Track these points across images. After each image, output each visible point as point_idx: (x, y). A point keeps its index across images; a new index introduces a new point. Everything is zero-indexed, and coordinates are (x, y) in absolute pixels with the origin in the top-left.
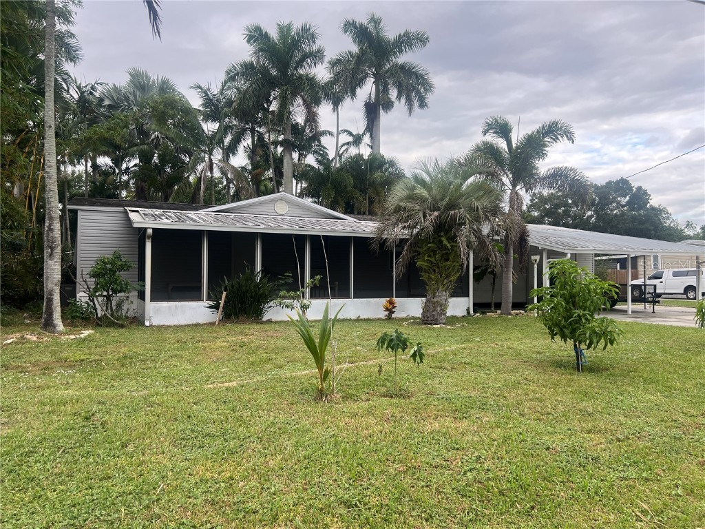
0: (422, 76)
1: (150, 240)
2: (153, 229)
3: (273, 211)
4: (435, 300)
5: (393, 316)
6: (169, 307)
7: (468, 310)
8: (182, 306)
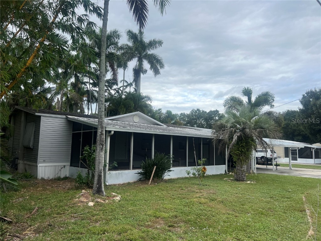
0: (160, 60)
1: (110, 137)
2: (114, 131)
3: (132, 120)
4: (242, 169)
5: (205, 175)
6: (116, 174)
7: (226, 171)
8: (121, 173)
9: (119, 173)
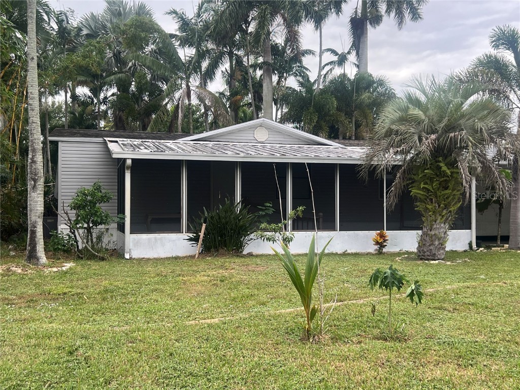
1: (129, 171)
2: (132, 159)
3: (253, 138)
4: (433, 232)
5: (384, 250)
6: (149, 239)
7: (470, 244)
8: (161, 239)
9: (155, 239)
